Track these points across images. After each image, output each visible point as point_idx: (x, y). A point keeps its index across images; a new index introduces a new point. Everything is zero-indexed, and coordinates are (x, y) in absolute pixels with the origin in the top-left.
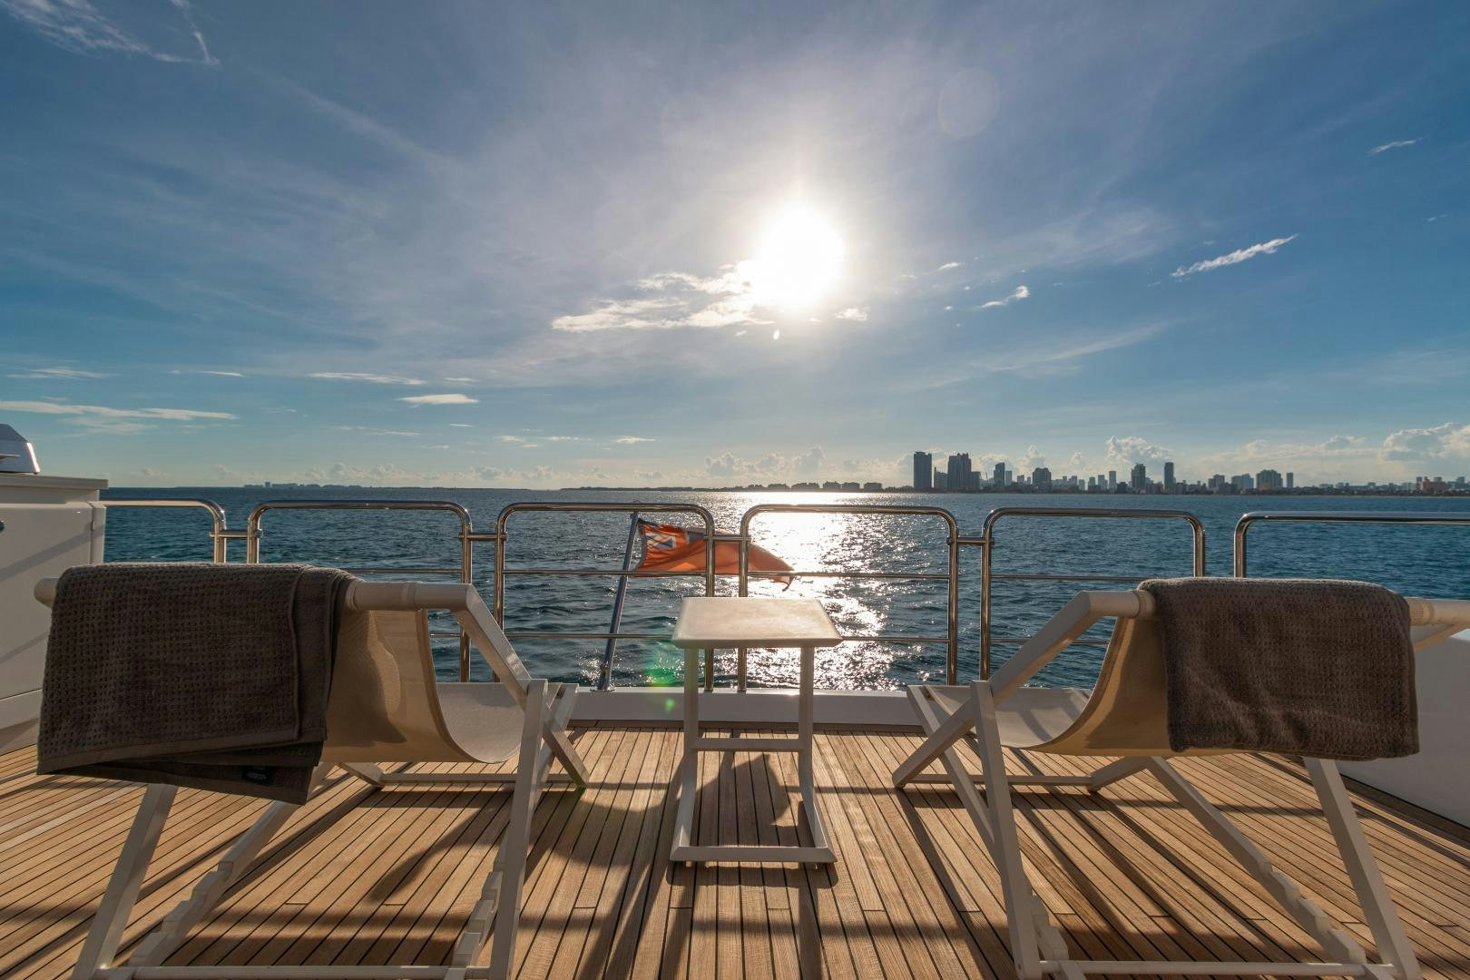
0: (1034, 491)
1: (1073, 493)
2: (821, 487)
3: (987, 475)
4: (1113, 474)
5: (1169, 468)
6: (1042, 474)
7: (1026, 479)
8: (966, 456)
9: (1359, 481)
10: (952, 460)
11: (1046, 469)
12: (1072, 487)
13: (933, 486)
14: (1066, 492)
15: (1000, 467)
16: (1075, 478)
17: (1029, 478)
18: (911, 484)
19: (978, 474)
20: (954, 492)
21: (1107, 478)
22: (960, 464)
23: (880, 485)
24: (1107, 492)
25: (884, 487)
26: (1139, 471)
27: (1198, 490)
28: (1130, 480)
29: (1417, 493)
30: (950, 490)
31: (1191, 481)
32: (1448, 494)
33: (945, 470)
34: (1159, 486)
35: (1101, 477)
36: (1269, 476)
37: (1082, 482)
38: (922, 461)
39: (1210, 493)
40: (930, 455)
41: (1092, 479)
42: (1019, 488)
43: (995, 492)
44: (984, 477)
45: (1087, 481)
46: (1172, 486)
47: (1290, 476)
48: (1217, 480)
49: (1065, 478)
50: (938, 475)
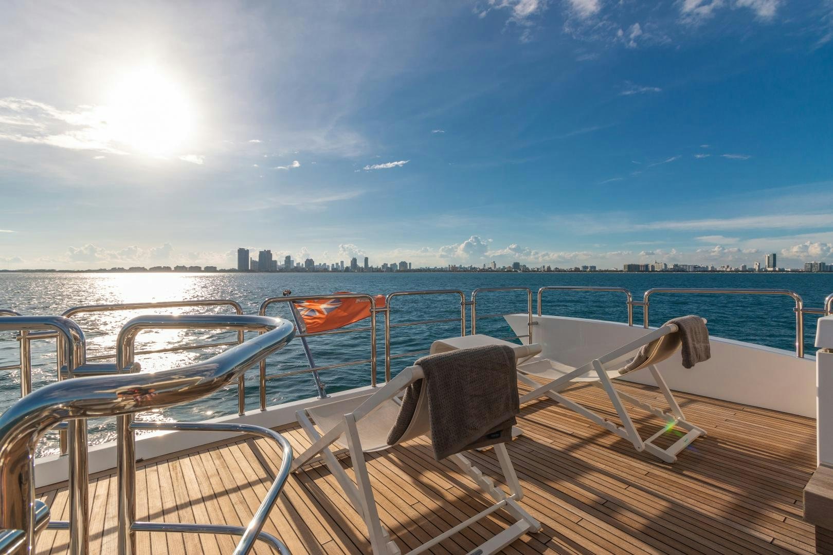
0: (306, 271)
1: (325, 272)
2: (173, 269)
3: (281, 262)
4: (342, 262)
5: (366, 259)
6: (310, 262)
7: (301, 265)
8: (269, 252)
9: (432, 267)
10: (262, 254)
11: (312, 260)
12: (324, 269)
13: (250, 268)
14: (322, 272)
15: (288, 258)
16: (325, 264)
17: (303, 264)
18: (236, 267)
19: (276, 262)
20: (262, 272)
21: (340, 264)
22: (266, 256)
23: (215, 268)
24: (341, 271)
25: (218, 269)
26: (354, 261)
27: (378, 270)
28: (350, 265)
29: (450, 271)
30: (260, 271)
31: (374, 266)
32: (458, 271)
33: (257, 260)
34: (362, 268)
35: (337, 264)
36: (403, 264)
37: (328, 266)
38: (243, 254)
39: (383, 271)
40: (248, 250)
41: (333, 265)
42: (298, 269)
43: (285, 272)
44: (279, 264)
45: (331, 266)
46: (367, 269)
47: (410, 264)
48: (385, 265)
49: (320, 264)
50: (253, 262)
